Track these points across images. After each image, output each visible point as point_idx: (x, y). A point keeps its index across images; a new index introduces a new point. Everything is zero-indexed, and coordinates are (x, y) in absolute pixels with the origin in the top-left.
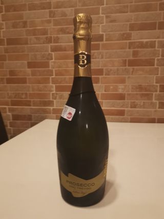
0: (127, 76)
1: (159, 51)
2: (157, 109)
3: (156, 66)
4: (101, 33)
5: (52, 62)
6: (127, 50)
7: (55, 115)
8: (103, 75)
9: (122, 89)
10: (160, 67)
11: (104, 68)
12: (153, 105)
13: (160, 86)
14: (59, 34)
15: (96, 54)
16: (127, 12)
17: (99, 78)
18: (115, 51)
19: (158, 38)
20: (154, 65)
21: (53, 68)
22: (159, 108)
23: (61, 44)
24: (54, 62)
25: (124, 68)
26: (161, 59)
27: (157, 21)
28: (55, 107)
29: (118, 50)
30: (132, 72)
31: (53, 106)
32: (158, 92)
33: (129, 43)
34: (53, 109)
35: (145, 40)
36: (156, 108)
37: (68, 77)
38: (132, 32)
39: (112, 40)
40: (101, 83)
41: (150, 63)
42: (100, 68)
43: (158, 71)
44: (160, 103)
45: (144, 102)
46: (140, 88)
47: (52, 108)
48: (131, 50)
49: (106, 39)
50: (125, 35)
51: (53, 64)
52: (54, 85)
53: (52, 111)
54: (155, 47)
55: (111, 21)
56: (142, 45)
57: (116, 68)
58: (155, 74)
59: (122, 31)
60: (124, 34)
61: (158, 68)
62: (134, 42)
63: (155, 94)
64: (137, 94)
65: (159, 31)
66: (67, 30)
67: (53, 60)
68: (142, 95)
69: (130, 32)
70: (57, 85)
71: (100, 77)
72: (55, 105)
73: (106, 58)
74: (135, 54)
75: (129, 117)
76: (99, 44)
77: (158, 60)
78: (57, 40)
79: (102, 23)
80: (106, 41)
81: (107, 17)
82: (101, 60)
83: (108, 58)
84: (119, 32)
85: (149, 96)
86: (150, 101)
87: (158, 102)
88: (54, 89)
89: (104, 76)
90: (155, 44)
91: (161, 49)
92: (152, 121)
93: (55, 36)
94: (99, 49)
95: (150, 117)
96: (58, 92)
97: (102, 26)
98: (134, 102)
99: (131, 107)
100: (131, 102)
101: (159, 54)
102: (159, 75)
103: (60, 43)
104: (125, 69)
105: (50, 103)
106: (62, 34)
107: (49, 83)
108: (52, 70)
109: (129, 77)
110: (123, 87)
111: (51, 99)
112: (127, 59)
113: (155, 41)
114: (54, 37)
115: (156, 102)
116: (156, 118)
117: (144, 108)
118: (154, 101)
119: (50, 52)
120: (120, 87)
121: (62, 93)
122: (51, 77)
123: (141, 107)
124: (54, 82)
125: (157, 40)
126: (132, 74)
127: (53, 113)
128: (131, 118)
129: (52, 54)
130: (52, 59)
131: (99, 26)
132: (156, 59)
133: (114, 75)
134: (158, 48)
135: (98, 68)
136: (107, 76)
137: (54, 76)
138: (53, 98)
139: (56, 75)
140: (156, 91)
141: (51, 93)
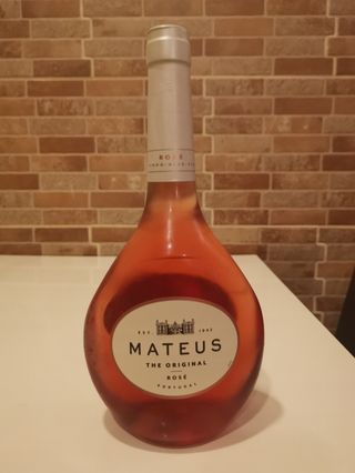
1: (209, 101)
2: (213, 226)
3: (204, 134)
4: (84, 58)
8: (93, 151)
9: (137, 183)
10: (213, 137)
11: (96, 137)
13: (216, 176)
15: (75, 105)
16: (139, 15)
17: (84, 158)
18: (117, 98)
19: (207, 73)
22: (216, 223)
26: (215, 119)
27: (204, 38)
29: (122, 98)
32: (212, 190)
37: (13, 155)
39: (109, 75)
40: (92, 170)
42: (87, 135)
43: (210, 146)
44: (216, 212)
49: (96, 71)
50: (138, 65)
54: (201, 93)
55: (106, 34)
57: (122, 136)
58: (205, 152)
59: (130, 55)
60: (135, 62)
61: (210, 138)
63: (207, 194)
65: (209, 58)
66: (8, 49)
71: (88, 156)
73: (98, 115)
76: (82, 83)
77: (209, 121)
79: (84, 37)
80: (96, 75)
81: (96, 23)
82: (87, 118)
83: (104, 114)
84: (123, 58)
87: (212, 210)
89: (96, 154)
90: (201, 87)
91: (213, 99)
94: (81, 94)
97: (86, 42)
101: (210, 109)
102: (212, 154)
110: (138, 178)
113: (201, 81)
115: (209, 212)
118: (205, 208)
120: (133, 179)
125: (204, 78)
131: (79, 42)
132: (204, 118)
133: (118, 152)
134: (207, 94)
135: (81, 136)
136: (102, 155)
140: (208, 187)
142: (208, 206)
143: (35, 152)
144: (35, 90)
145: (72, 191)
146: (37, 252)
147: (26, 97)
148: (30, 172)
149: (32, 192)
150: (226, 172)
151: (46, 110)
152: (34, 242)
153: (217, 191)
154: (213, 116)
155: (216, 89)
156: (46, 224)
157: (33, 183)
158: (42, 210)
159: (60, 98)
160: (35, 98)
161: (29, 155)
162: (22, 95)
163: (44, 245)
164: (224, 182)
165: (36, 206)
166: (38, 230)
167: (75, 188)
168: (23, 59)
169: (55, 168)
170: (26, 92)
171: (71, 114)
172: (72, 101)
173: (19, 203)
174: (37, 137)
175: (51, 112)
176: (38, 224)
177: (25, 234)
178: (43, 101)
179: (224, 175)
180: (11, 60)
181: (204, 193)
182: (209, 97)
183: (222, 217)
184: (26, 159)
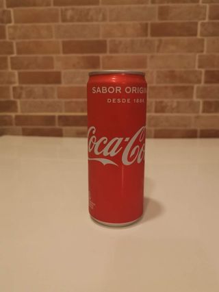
0: (149, 55)
1: (205, 8)
2: (201, 114)
3: (199, 37)
5: (9, 27)
6: (150, 5)
7: (20, 128)
8: (104, 51)
10: (206, 39)
11: (108, 40)
12: (193, 107)
13: (207, 72)
15: (92, 13)
17: (98, 58)
18: (126, 6)
20: (196, 35)
21: (14, 39)
22: (204, 111)
24: (15, 28)
25: (144, 38)
26: (208, 23)
28: (19, 113)
29: (133, 6)
30: (159, 47)
31: (16, 111)
32: (202, 84)
34: (17, 117)
36: (198, 112)
41: (190, 30)
42: (101, 38)
43: (203, 46)
44: (204, 103)
45: (178, 102)
46: (172, 76)
47: (13, 115)
48: (156, 6)
51: (11, 30)
52: (16, 72)
53: (14, 121)
57: (129, 39)
58: (198, 52)
61: (203, 40)
63: (198, 88)
64: (166, 87)
67: (12, 24)
68: (176, 89)
70: (22, 71)
71: (101, 56)
72: (19, 109)
73: (111, 21)
74: (163, 13)
75: (153, 129)
77: (203, 25)
82: (102, 23)
83: (115, 20)
85: (186, 91)
86: (188, 100)
87: (201, 101)
88: (16, 78)
89: (108, 54)
91: (208, 6)
92: (192, 135)
94: (97, 3)
95: (188, 128)
96: (24, 86)
98: (161, 102)
99: (156, 111)
100: (156, 102)
101: (205, 14)
102: (205, 53)
104: (146, 41)
105: (10, 106)
107: (6, 67)
108: (12, 43)
109: (152, 57)
111: (12, 99)
112: (149, 22)
115: (199, 102)
116: (199, 129)
117: (178, 112)
118: (195, 99)
119: (5, 8)
121: (31, 86)
122: (9, 57)
123: (172, 110)
124: (14, 66)
126: (158, 51)
127: (17, 125)
128: (155, 131)
129: (10, 12)
130: (10, 21)
132: (200, 22)
133: (126, 52)
134: (203, 2)
135: (96, 39)
136: (113, 55)
137: (15, 55)
138: (14, 97)
139: (19, 52)
140: (199, 82)
141: (11, 87)
142: (198, 97)
143: (59, 53)
146: (58, 134)
147: (52, 7)
148: (55, 70)
149: (55, 86)
150: (215, 69)
151: (68, 17)
152: (57, 126)
153: (209, 85)
154: (207, 20)
156: (66, 111)
157: (56, 78)
158: (63, 100)
159: (82, 7)
160: (59, 8)
161: (54, 56)
162: (48, 5)
163: (65, 129)
165: (59, 97)
166: (60, 117)
169: (74, 66)
170: (52, 2)
171: (87, 20)
172: (89, 9)
173: (45, 95)
174: (60, 40)
175: (72, 20)
176: (61, 111)
177: (50, 120)
178: (66, 10)
179: (213, 72)
181: (196, 86)
182: (204, 4)
183: (209, 107)
184: (52, 59)
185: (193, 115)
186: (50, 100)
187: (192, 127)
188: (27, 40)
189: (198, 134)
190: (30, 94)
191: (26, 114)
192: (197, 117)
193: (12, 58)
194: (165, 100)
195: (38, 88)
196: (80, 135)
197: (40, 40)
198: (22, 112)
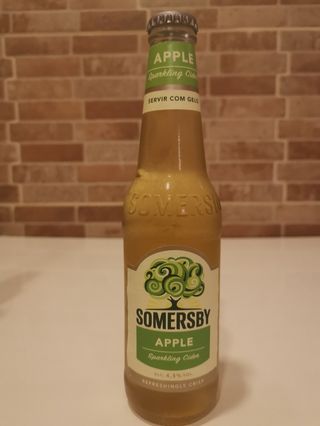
1: (285, 56)
2: (285, 202)
3: (278, 95)
4: (139, 8)
5: (9, 83)
6: (208, 53)
7: (21, 225)
10: (289, 100)
12: (274, 192)
13: (291, 144)
14: (29, 9)
19: (283, 24)
20: (272, 92)
21: (14, 98)
22: (290, 198)
23: (35, 35)
24: (16, 83)
26: (291, 77)
28: (21, 204)
30: (222, 109)
31: (15, 199)
32: (285, 161)
33: (214, 36)
34: (18, 209)
35: (250, 30)
36: (280, 200)
37: (53, 122)
38: (218, 8)
41: (265, 86)
43: (284, 108)
44: (289, 186)
46: (241, 149)
47: (12, 206)
48: (217, 55)
51: (12, 87)
52: (17, 145)
54: (274, 47)
56: (244, 42)
58: (278, 116)
61: (284, 100)
62: (225, 34)
63: (280, 166)
64: (234, 166)
65: (284, 7)
67: (14, 78)
68: (248, 168)
69: (215, 7)
72: (21, 197)
74: (227, 63)
77: (283, 79)
78: (22, 24)
85: (264, 171)
86: (266, 183)
87: (284, 184)
88: (18, 153)
90: (275, 39)
91: (289, 54)
92: (273, 232)
93: (19, 13)
95: (267, 223)
96: (29, 164)
98: (227, 186)
100: (220, 186)
101: (285, 66)
102: (287, 117)
103: (33, 31)
105: (7, 193)
106: (36, 9)
107: (3, 138)
108: (12, 105)
109: (213, 124)
111: (11, 182)
112: (208, 76)
113: (275, 33)
114: (14, 16)
115: (282, 186)
116: (283, 224)
117: (252, 199)
118: (276, 181)
121: (40, 164)
122: (8, 124)
123: (244, 198)
124: (15, 136)
125: (279, 30)
126: (221, 115)
127: (17, 220)
129: (9, 62)
130: (10, 74)
132: (279, 76)
134: (283, 49)
135: (133, 99)
137: (16, 121)
138: (14, 180)
139: (23, 116)
140: (281, 157)
141: (10, 166)
142: (280, 179)
143: (80, 118)
144: (82, 46)
145: (122, 163)
146: (79, 233)
147: (71, 55)
148: (75, 141)
149: (75, 164)
150: (303, 140)
151: (94, 69)
152: (77, 223)
153: (295, 162)
154: (288, 73)
155: (292, 42)
156: (91, 201)
157: (76, 154)
158: (87, 185)
159: (110, 56)
160: (82, 57)
161: (74, 122)
162: (65, 52)
163: (89, 226)
164: (299, 151)
165: (80, 179)
166: (81, 209)
167: (125, 159)
168: (68, 11)
169: (103, 136)
170: (71, 49)
171: (122, 74)
172: (123, 59)
173: (60, 177)
174: (83, 101)
175: (99, 72)
176: (82, 200)
177: (66, 213)
178: (90, 59)
179: (299, 143)
180: (54, 12)
181: (276, 164)
182: (284, 52)
183: (295, 192)
184: (69, 126)
185: (273, 204)
186: (68, 184)
187: (274, 221)
188: (33, 101)
189: (283, 232)
190: (37, 176)
191: (31, 205)
192: (280, 208)
193: (12, 126)
194: (234, 184)
195: (49, 167)
196: (110, 234)
197: (54, 100)
198: (25, 201)
